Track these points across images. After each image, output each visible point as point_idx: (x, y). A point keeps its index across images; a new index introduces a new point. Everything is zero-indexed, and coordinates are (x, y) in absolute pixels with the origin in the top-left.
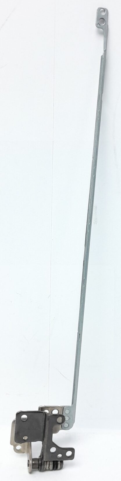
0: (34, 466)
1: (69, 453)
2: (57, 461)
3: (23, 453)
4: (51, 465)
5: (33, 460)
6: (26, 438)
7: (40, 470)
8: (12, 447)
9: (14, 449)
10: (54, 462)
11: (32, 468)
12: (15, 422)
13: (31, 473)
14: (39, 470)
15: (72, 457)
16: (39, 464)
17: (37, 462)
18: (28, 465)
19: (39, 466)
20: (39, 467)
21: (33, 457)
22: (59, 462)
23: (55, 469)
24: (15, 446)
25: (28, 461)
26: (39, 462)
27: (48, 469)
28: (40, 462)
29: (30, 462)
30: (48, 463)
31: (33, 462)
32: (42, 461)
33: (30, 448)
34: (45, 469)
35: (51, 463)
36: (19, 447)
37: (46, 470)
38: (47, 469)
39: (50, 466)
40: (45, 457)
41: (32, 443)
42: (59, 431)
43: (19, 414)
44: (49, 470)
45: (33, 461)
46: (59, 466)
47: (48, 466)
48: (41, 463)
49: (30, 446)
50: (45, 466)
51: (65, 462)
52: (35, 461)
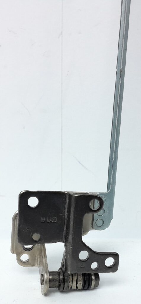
0: (52, 283)
1: (109, 262)
2: (90, 275)
3: (33, 265)
4: (80, 281)
5: (51, 273)
6: (36, 237)
7: (62, 289)
8: (15, 256)
9: (17, 259)
10: (84, 275)
11: (49, 287)
12: (18, 216)
13: (46, 295)
14: (59, 290)
15: (114, 268)
16: (60, 280)
17: (57, 277)
18: (42, 282)
19: (60, 282)
20: (60, 285)
21: (50, 270)
22: (93, 277)
23: (86, 288)
24: (19, 255)
25: (42, 276)
26: (60, 277)
27: (75, 288)
28: (62, 277)
29: (46, 276)
30: (75, 279)
31: (51, 277)
32: (65, 274)
33: (44, 257)
34: (70, 288)
35: (81, 278)
36: (25, 257)
37: (71, 290)
38: (73, 288)
39: (78, 283)
40: (69, 268)
41: (47, 246)
42: (89, 231)
43: (24, 197)
44: (77, 290)
45: (49, 276)
46: (93, 284)
47: (75, 283)
48: (64, 279)
49: (43, 252)
50: (70, 283)
51: (102, 276)
52: (53, 275)
